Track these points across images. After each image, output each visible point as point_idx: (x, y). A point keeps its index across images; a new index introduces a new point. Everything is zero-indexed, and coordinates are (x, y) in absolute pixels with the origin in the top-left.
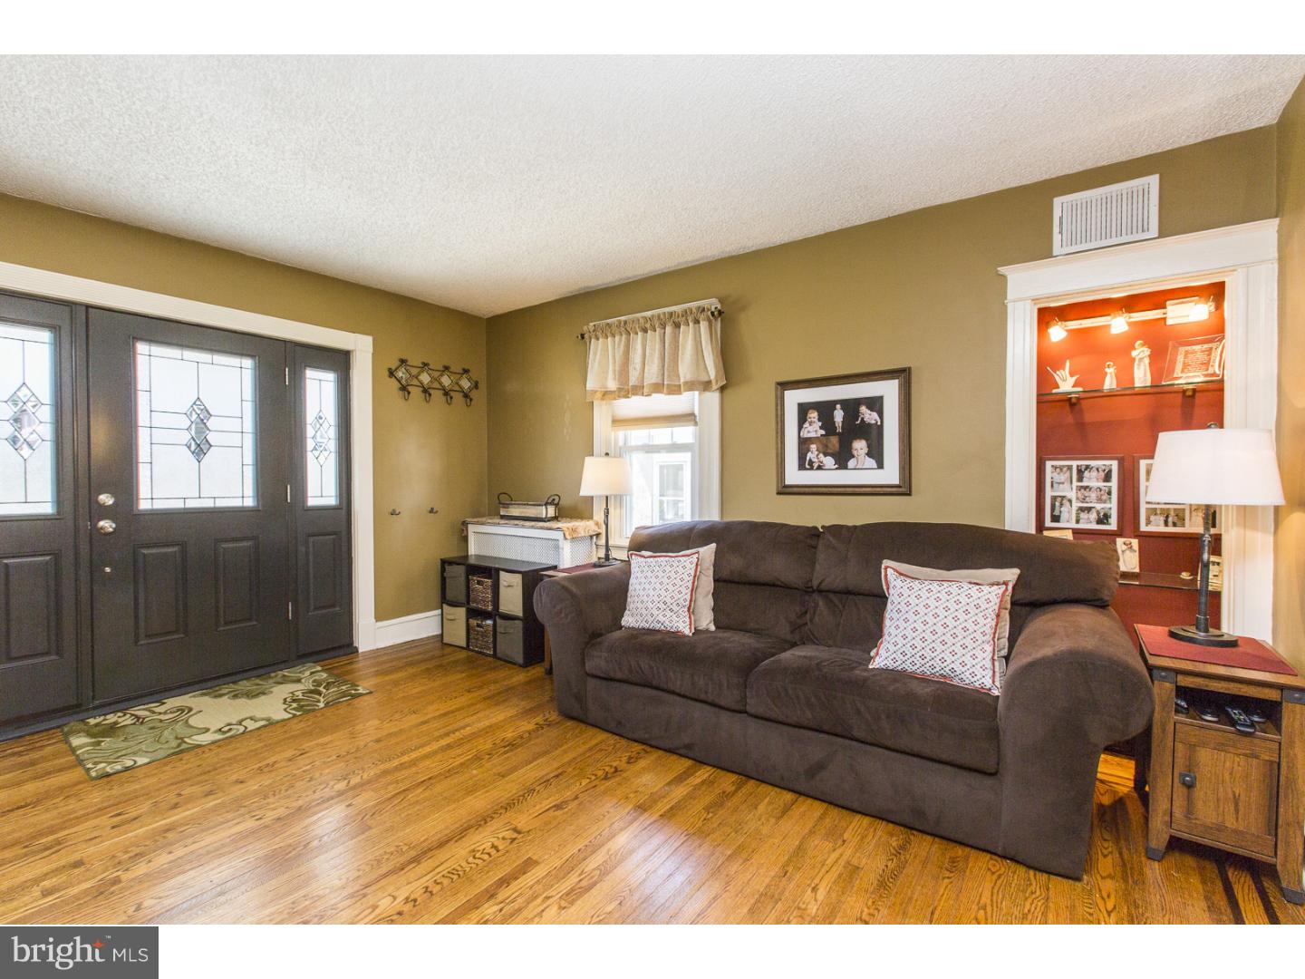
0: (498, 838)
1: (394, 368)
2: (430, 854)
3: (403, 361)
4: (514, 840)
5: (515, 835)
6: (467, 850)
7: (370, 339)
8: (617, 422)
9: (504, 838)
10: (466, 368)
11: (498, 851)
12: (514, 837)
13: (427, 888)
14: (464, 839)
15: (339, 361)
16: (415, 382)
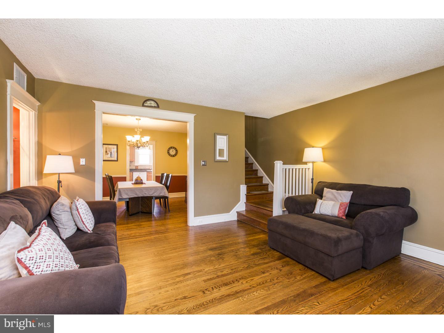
0: (211, 292)
2: (233, 293)
4: (206, 290)
5: (205, 291)
6: (221, 291)
9: (209, 291)
11: (212, 287)
12: (206, 291)
13: (234, 283)
14: (221, 295)
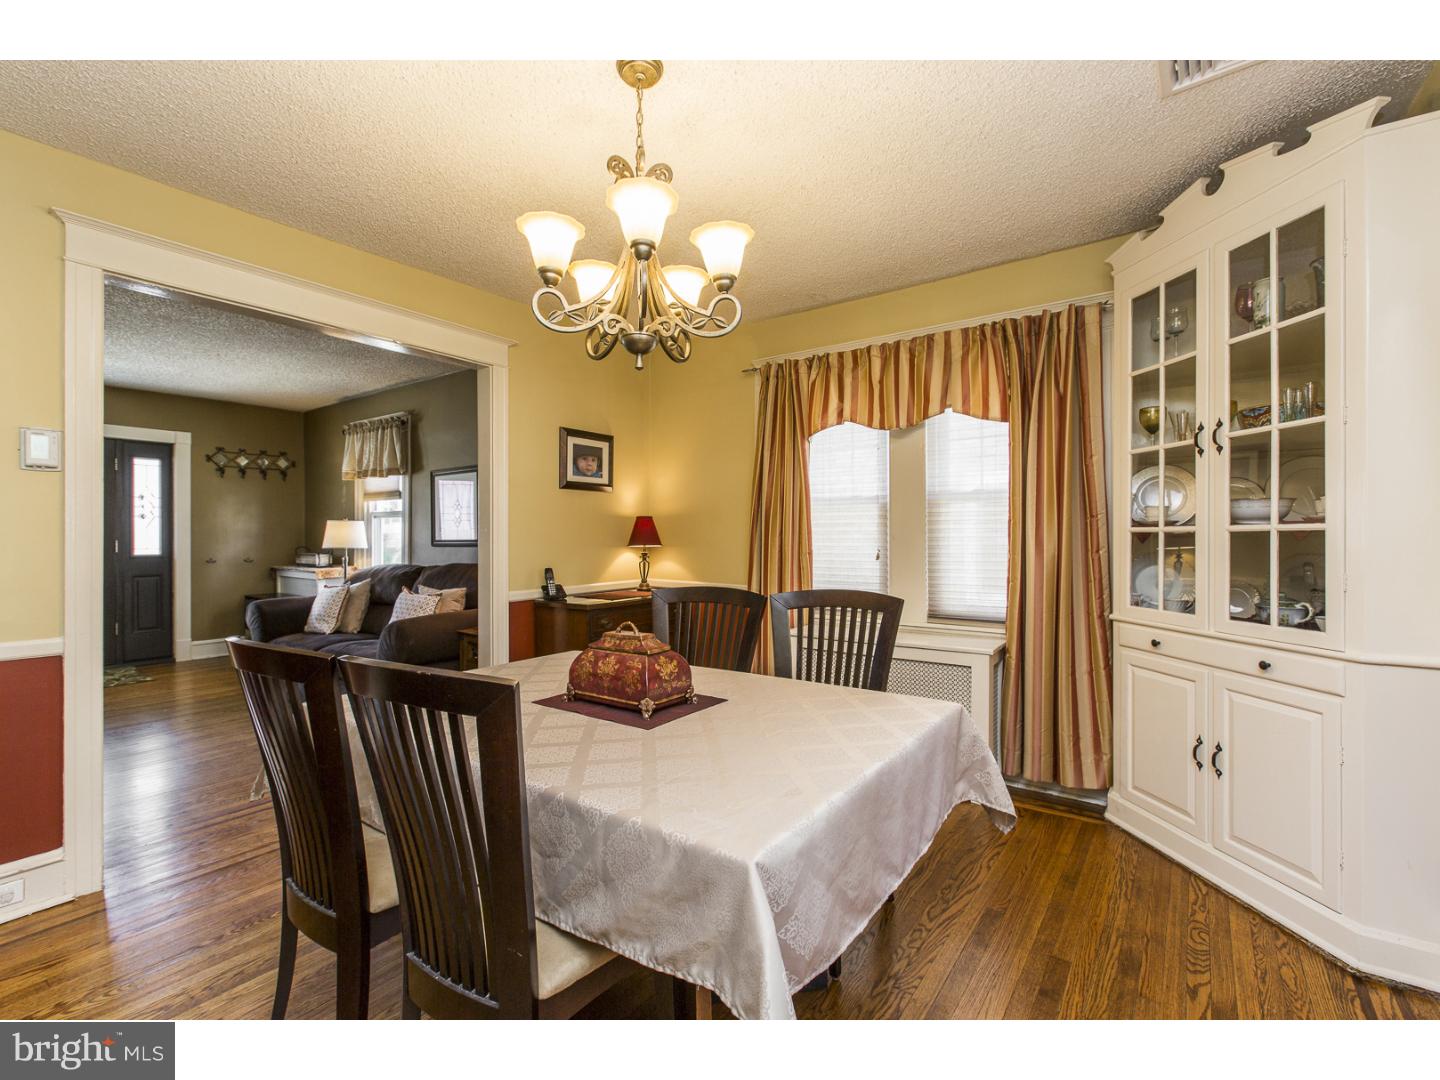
1: (210, 454)
3: (220, 450)
7: (189, 435)
8: (368, 495)
10: (283, 451)
15: (164, 453)
16: (232, 464)
